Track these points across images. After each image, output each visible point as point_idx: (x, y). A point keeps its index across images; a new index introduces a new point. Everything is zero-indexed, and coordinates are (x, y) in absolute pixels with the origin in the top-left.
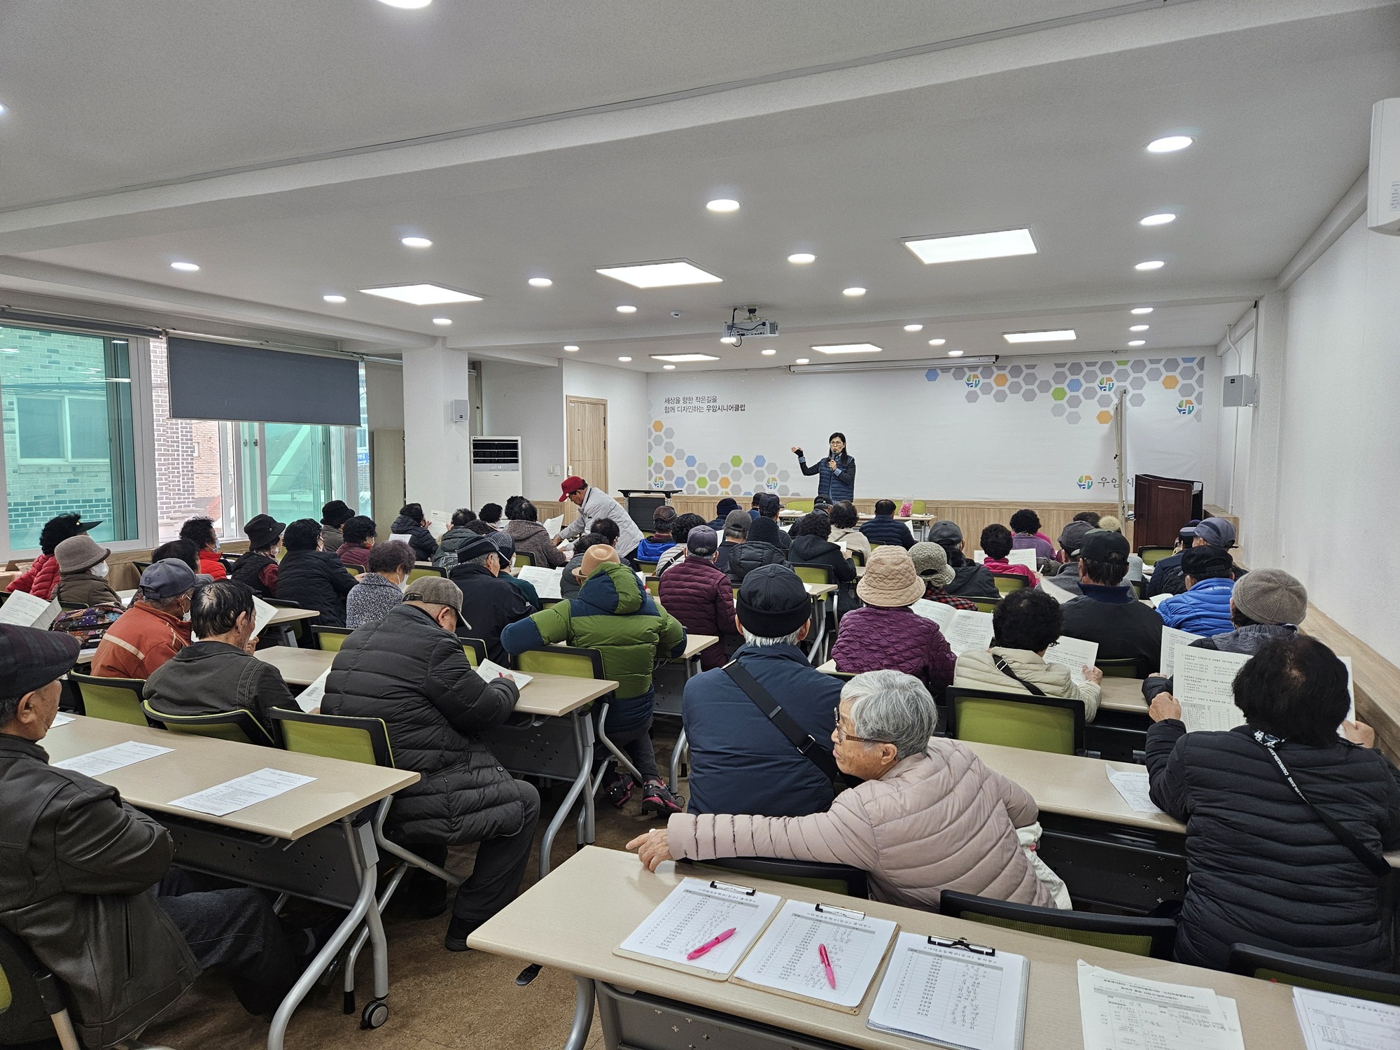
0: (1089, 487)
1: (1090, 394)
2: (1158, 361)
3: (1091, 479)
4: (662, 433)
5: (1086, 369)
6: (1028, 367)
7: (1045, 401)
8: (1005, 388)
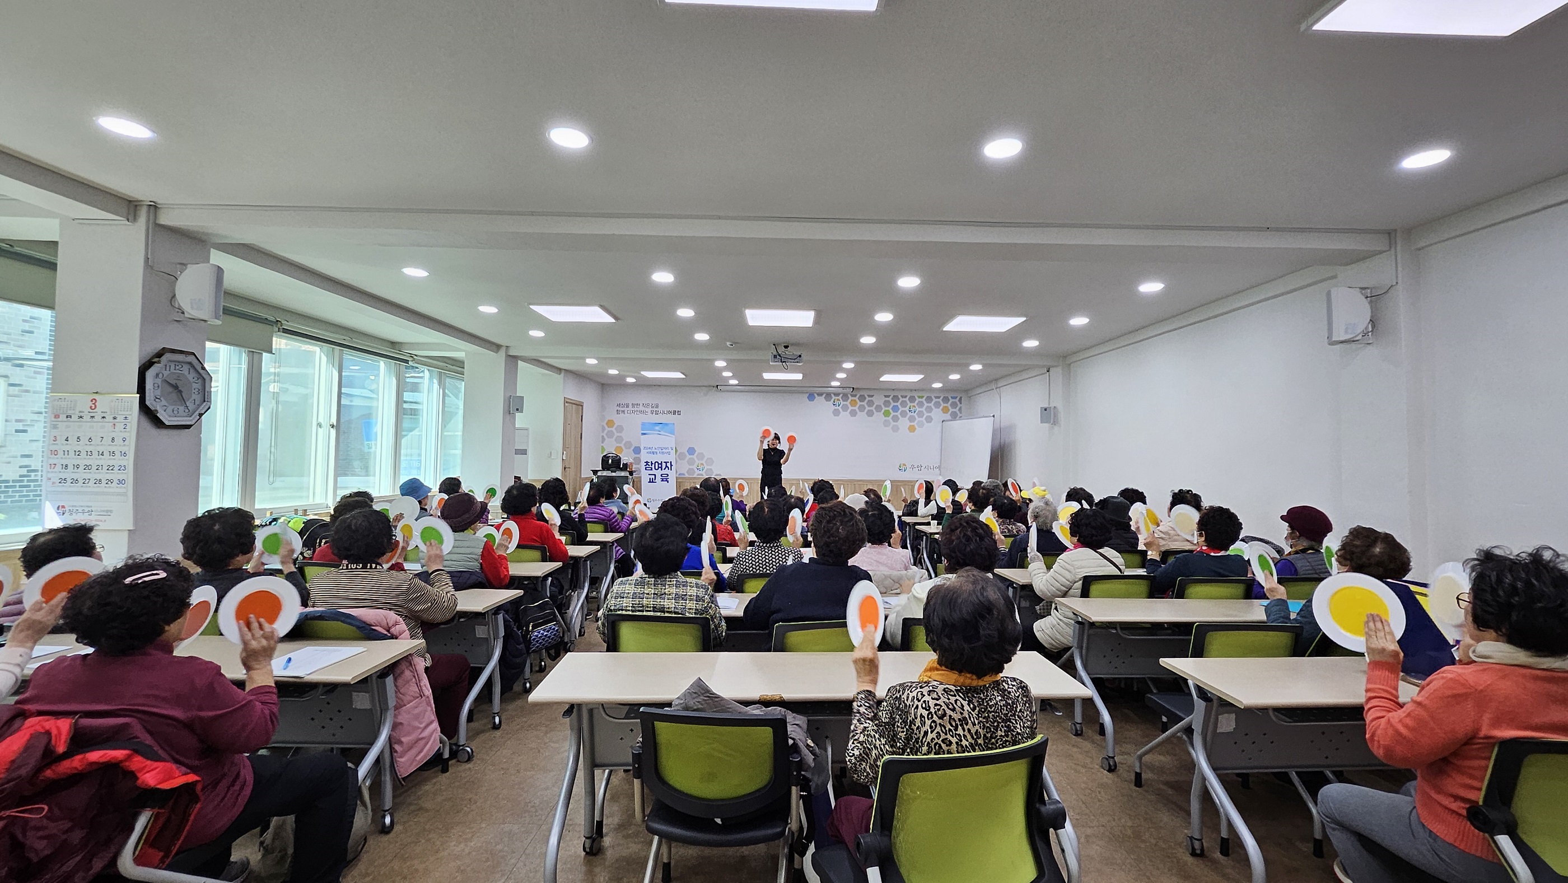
0: (906, 471)
1: (904, 414)
2: (939, 397)
3: (907, 466)
4: (613, 429)
5: (901, 399)
6: (869, 396)
7: (879, 416)
8: (856, 408)
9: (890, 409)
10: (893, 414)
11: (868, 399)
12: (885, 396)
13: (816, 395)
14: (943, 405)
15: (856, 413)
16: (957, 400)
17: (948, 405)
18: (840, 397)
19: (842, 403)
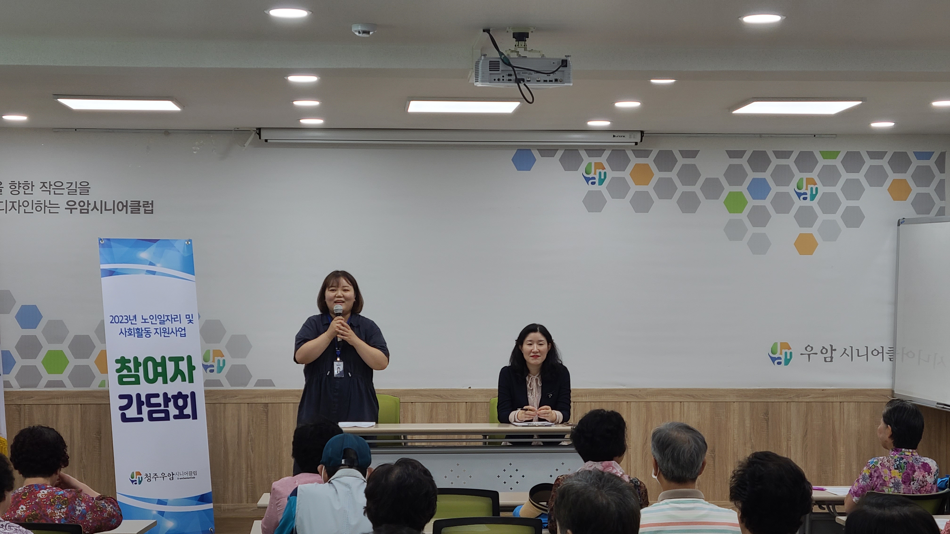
0: (787, 362)
1: (782, 203)
2: (884, 157)
3: (790, 349)
5: (775, 162)
6: (685, 154)
8: (649, 188)
9: (743, 189)
10: (751, 203)
11: (681, 161)
12: (732, 154)
13: (536, 154)
14: (892, 176)
15: (651, 202)
16: (931, 163)
17: (907, 176)
18: (603, 159)
19: (611, 174)
